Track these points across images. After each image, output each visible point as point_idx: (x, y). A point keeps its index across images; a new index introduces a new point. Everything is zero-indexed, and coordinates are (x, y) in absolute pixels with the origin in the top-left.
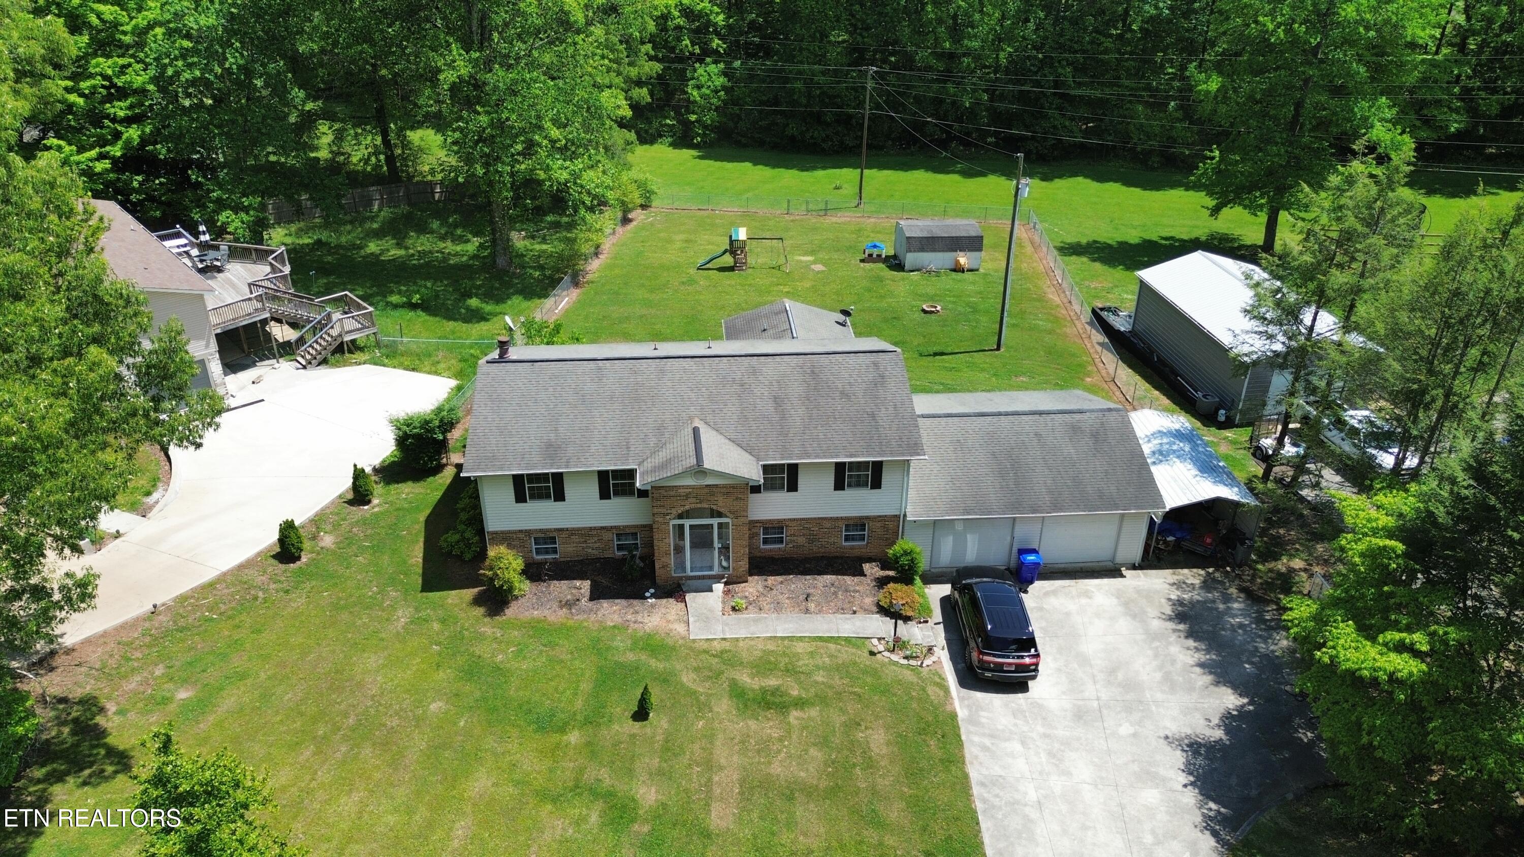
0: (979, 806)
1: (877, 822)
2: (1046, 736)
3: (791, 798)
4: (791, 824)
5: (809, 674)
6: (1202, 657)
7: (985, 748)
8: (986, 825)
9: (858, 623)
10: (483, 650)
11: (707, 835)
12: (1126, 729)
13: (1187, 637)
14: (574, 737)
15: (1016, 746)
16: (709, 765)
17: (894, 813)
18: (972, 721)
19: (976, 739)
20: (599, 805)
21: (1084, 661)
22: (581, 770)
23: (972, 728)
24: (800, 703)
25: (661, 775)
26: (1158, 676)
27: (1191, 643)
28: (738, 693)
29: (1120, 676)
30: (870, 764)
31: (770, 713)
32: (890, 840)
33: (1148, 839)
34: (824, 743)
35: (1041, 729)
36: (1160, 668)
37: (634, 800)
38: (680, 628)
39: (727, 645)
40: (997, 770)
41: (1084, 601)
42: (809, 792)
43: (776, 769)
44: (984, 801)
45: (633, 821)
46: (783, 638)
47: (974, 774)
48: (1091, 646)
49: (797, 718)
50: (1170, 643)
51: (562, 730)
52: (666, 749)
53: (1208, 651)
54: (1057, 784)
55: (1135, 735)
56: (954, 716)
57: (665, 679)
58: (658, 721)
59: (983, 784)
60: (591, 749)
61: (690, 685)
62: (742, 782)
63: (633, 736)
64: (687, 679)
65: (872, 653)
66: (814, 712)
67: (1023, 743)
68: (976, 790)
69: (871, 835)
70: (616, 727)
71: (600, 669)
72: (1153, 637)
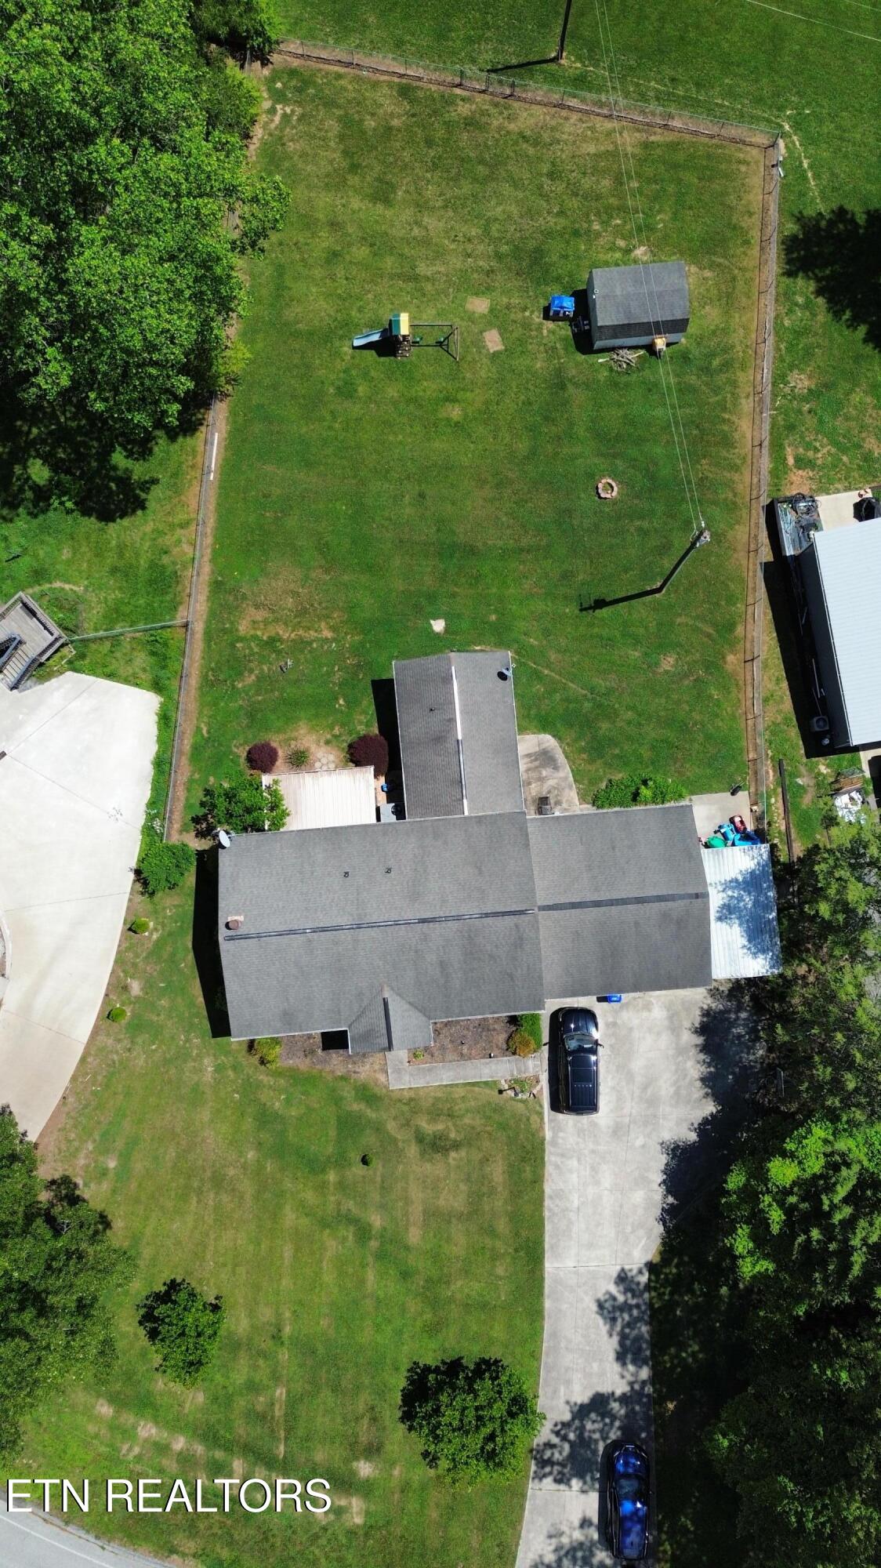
0: (546, 1214)
1: (492, 1232)
2: (593, 1152)
3: (449, 1222)
4: (448, 1240)
5: (461, 1117)
6: (703, 1069)
7: (557, 1167)
8: (548, 1227)
9: (493, 1067)
10: (264, 1096)
11: (407, 1248)
12: (639, 1142)
13: (701, 1051)
14: (332, 1177)
15: (574, 1163)
16: (407, 1201)
17: (502, 1226)
18: (554, 1143)
19: (553, 1158)
20: (352, 1229)
21: (630, 1077)
22: (339, 1204)
23: (552, 1149)
24: (456, 1146)
25: (383, 1207)
26: (672, 1090)
27: (702, 1056)
28: (420, 1138)
29: (649, 1091)
30: (492, 1191)
31: (438, 1156)
32: (498, 1244)
33: (629, 1229)
34: (468, 1179)
35: (591, 1146)
36: (676, 1082)
37: (370, 1225)
38: (382, 1078)
39: (412, 1094)
40: (562, 1186)
41: (645, 1014)
42: (460, 1217)
43: (441, 1202)
44: (550, 1210)
45: (370, 1239)
46: (446, 1086)
47: (548, 1188)
48: (637, 1065)
49: (454, 1159)
50: (689, 1059)
51: (323, 1171)
52: (382, 1188)
53: (709, 1065)
54: (591, 1191)
55: (643, 1146)
56: (543, 1139)
57: (379, 1128)
58: (377, 1164)
59: (551, 1197)
60: (341, 1186)
61: (392, 1132)
62: (425, 1212)
63: (364, 1177)
64: (391, 1126)
65: (501, 1092)
66: (463, 1153)
67: (579, 1160)
68: (547, 1203)
69: (488, 1242)
70: (354, 1169)
71: (339, 1118)
72: (680, 1051)
